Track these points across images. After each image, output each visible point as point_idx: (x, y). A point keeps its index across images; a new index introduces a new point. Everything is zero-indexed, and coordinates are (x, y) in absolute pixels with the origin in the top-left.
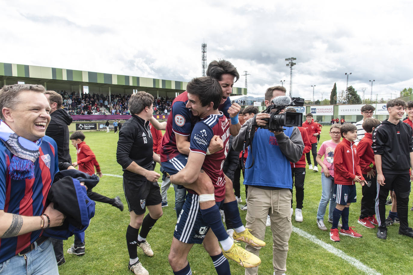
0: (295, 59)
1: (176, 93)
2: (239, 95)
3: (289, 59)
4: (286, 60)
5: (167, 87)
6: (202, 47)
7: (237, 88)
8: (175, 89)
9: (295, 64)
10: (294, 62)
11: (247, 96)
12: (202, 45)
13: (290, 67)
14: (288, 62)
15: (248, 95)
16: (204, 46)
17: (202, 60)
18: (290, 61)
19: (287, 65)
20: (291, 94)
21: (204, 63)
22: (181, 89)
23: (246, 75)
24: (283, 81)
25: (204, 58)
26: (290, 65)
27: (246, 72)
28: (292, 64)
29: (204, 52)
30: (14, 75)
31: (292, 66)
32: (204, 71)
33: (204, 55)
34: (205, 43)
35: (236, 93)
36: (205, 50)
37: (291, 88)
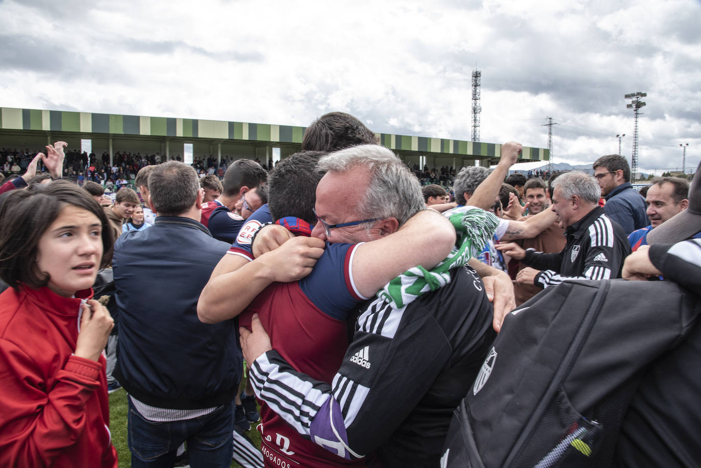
0: (645, 95)
1: (421, 157)
2: (535, 161)
3: (633, 95)
4: (627, 96)
5: (404, 147)
6: (473, 77)
7: (531, 148)
8: (417, 150)
9: (644, 104)
10: (642, 100)
11: (550, 163)
12: (473, 73)
13: (635, 110)
14: (629, 101)
15: (552, 161)
16: (477, 75)
17: (473, 99)
18: (634, 99)
19: (629, 106)
20: (636, 161)
21: (475, 104)
22: (428, 151)
23: (550, 125)
24: (621, 136)
25: (477, 95)
26: (634, 107)
27: (550, 119)
28: (639, 105)
29: (476, 86)
30: (178, 135)
31: (639, 107)
32: (475, 118)
33: (476, 90)
34: (479, 70)
35: (529, 158)
36: (477, 81)
37: (635, 148)
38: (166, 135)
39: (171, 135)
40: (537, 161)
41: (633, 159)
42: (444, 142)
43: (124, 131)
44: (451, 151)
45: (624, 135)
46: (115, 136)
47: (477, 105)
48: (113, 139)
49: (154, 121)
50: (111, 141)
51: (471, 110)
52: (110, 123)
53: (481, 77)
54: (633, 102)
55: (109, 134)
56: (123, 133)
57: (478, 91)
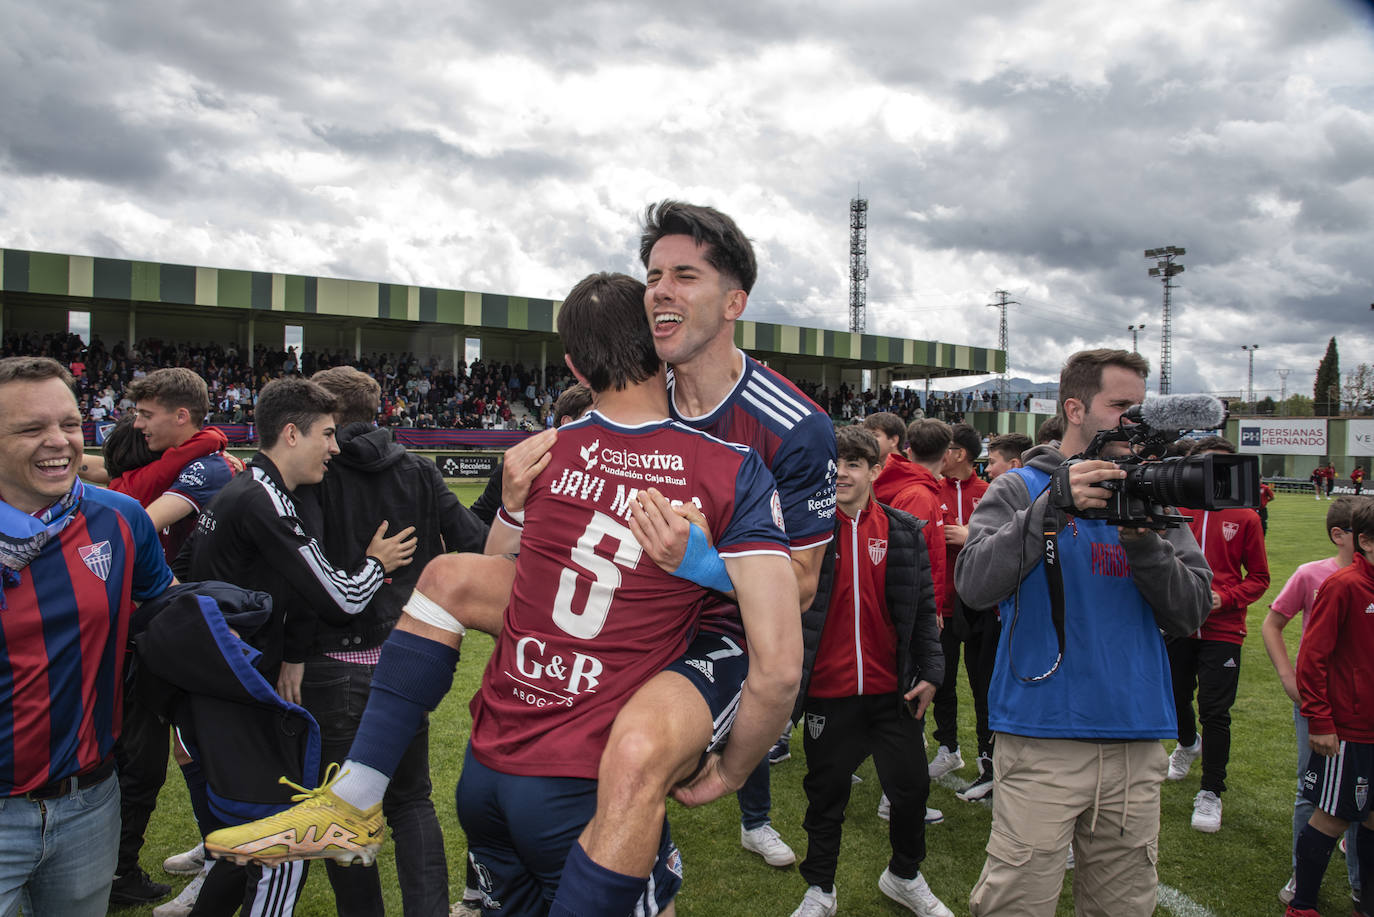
0: (1181, 252)
2: (977, 373)
3: (1160, 251)
4: (1149, 253)
6: (852, 210)
7: (970, 348)
9: (1181, 268)
10: (1177, 261)
11: (1006, 378)
12: (852, 203)
13: (1164, 280)
14: (1154, 263)
15: (1011, 374)
16: (859, 208)
17: (852, 253)
18: (1163, 259)
19: (1153, 272)
20: (1168, 376)
21: (857, 263)
22: (775, 350)
23: (1003, 304)
24: (1137, 327)
25: (859, 246)
26: (1163, 273)
27: (1003, 293)
28: (1171, 270)
29: (857, 228)
30: (275, 307)
31: (1172, 275)
32: (856, 288)
33: (857, 237)
34: (863, 197)
35: (967, 368)
36: (860, 219)
37: (1166, 352)
38: (250, 307)
39: (261, 307)
40: (982, 373)
41: (1163, 373)
42: (806, 334)
43: (161, 297)
44: (820, 352)
45: (1142, 327)
46: (144, 307)
47: (861, 263)
48: (137, 313)
49: (226, 277)
50: (132, 316)
52: (133, 278)
53: (868, 212)
54: (1160, 264)
55: (130, 301)
56: (160, 301)
57: (861, 238)
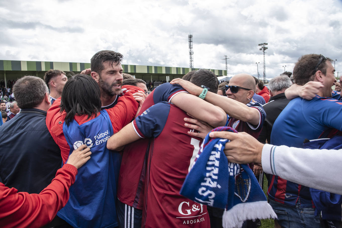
0: (267, 44)
1: (167, 77)
3: (262, 44)
4: (259, 45)
5: (158, 72)
7: (218, 70)
8: (165, 73)
9: (267, 48)
10: (266, 46)
11: (228, 77)
13: (263, 51)
14: (260, 47)
16: (190, 37)
17: (189, 48)
19: (261, 49)
20: (265, 74)
21: (191, 50)
22: (170, 73)
23: (226, 59)
24: (258, 63)
25: (191, 46)
26: (263, 49)
27: (226, 56)
28: (265, 49)
29: (190, 42)
30: (42, 70)
31: (265, 50)
32: (191, 57)
34: (191, 34)
35: (218, 75)
36: (191, 40)
37: (264, 68)
38: (36, 70)
39: (39, 70)
40: (221, 76)
41: (264, 74)
42: (178, 69)
43: (12, 69)
44: (181, 73)
45: (259, 63)
46: (8, 72)
47: (192, 51)
48: (6, 74)
49: (29, 63)
50: (5, 74)
51: (189, 53)
52: (4, 65)
53: (193, 37)
54: (262, 47)
55: (4, 71)
56: (12, 70)
57: (191, 44)
